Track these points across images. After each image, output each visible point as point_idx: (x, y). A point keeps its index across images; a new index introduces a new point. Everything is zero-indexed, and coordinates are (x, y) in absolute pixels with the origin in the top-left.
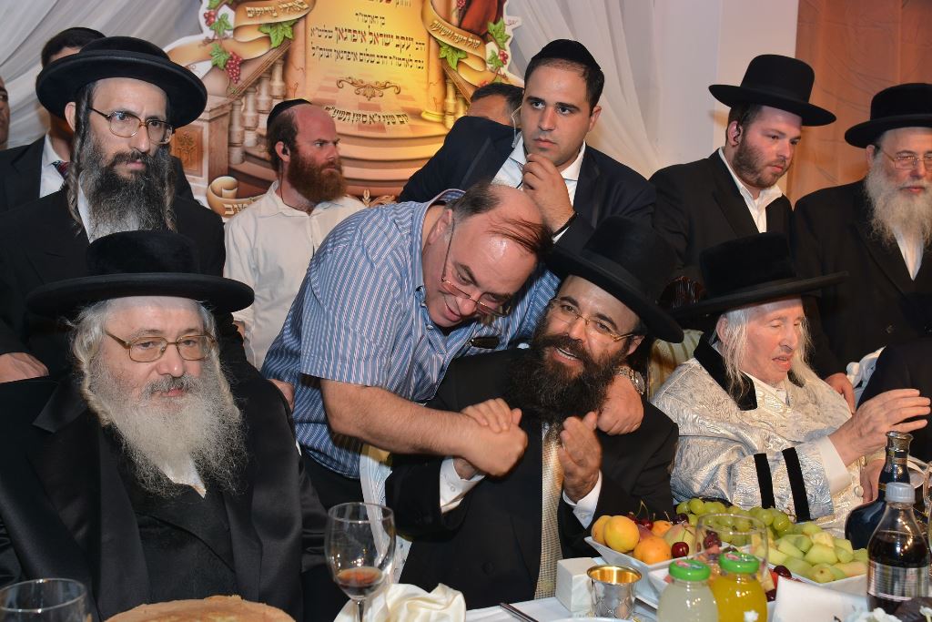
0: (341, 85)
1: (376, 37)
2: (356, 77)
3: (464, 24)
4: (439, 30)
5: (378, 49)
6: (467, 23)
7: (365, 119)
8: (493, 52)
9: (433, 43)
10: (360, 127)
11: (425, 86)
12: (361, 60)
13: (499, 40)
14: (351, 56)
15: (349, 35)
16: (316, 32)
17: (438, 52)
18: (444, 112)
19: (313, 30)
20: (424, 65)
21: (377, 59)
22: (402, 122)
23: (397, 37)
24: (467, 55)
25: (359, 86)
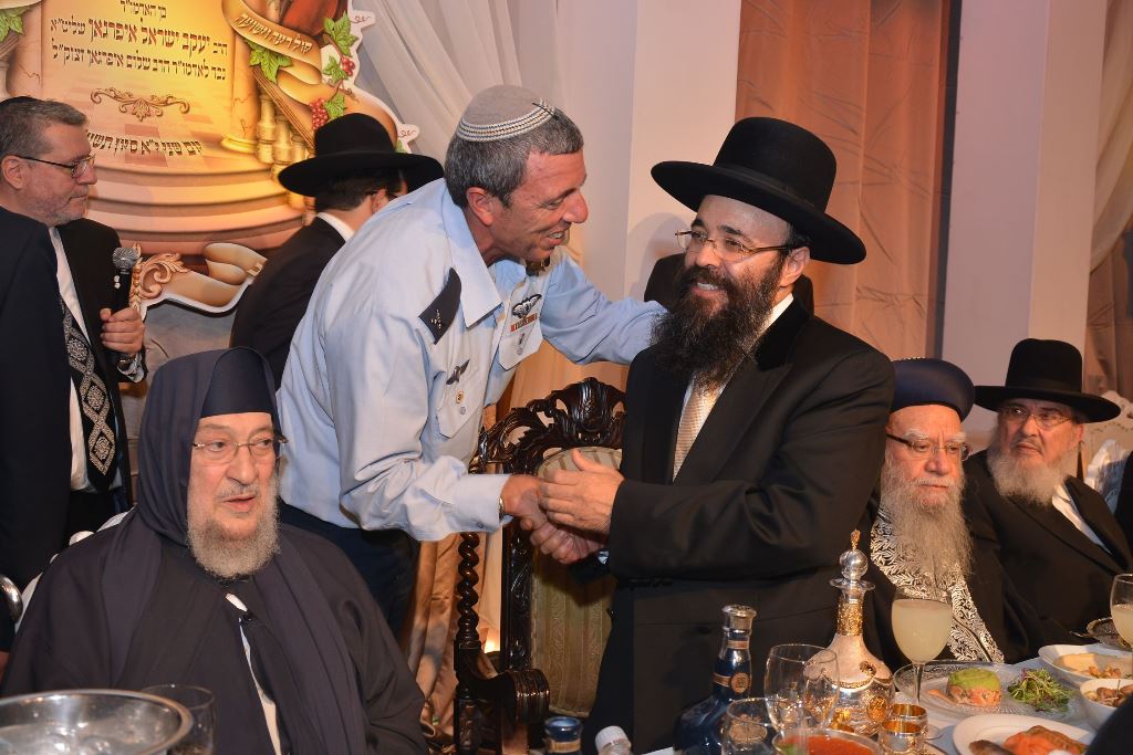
0: (97, 99)
1: (154, 33)
2: (121, 89)
3: (286, 21)
4: (250, 27)
5: (157, 50)
6: (290, 19)
7: (134, 147)
8: (331, 59)
9: (239, 45)
10: (128, 159)
11: (228, 103)
12: (129, 66)
13: (342, 43)
14: (113, 59)
15: (111, 31)
16: (59, 25)
17: (248, 57)
18: (257, 140)
19: (54, 22)
20: (227, 74)
21: (153, 65)
22: (192, 153)
23: (185, 35)
24: (292, 62)
25: (125, 101)
